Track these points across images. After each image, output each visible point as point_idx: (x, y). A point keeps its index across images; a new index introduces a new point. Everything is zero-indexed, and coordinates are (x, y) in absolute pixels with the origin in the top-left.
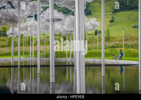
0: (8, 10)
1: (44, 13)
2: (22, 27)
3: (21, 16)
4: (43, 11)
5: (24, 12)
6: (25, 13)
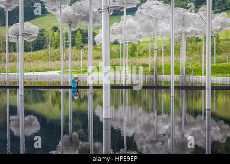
1: (142, 6)
2: (115, 29)
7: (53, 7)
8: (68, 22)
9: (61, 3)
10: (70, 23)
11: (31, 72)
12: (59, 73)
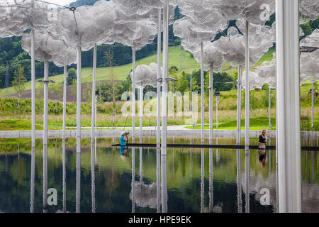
0: (231, 37)
1: (306, 39)
2: (265, 70)
3: (250, 47)
4: (304, 37)
5: (260, 40)
6: (263, 42)
7: (193, 44)
8: (210, 63)
9: (203, 40)
10: (212, 64)
11: (150, 125)
12: (186, 127)
